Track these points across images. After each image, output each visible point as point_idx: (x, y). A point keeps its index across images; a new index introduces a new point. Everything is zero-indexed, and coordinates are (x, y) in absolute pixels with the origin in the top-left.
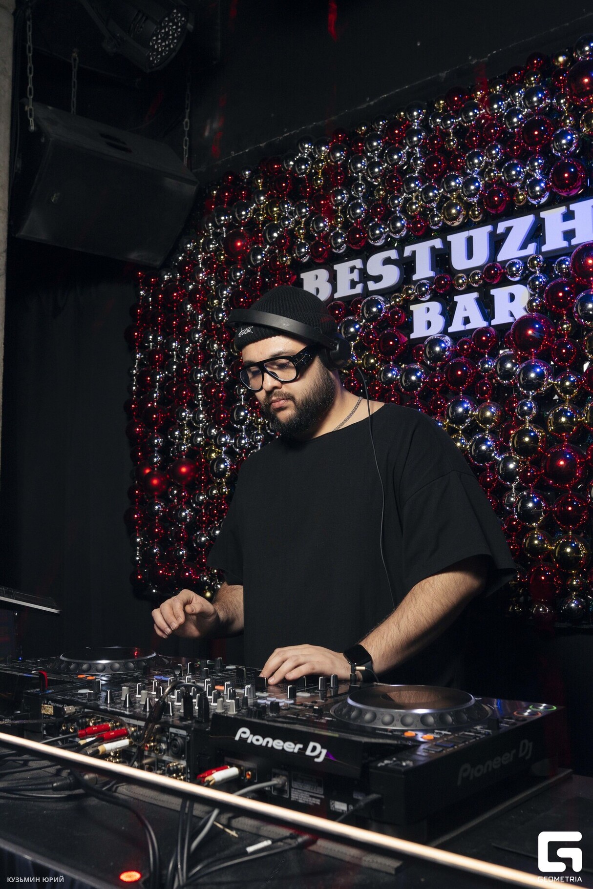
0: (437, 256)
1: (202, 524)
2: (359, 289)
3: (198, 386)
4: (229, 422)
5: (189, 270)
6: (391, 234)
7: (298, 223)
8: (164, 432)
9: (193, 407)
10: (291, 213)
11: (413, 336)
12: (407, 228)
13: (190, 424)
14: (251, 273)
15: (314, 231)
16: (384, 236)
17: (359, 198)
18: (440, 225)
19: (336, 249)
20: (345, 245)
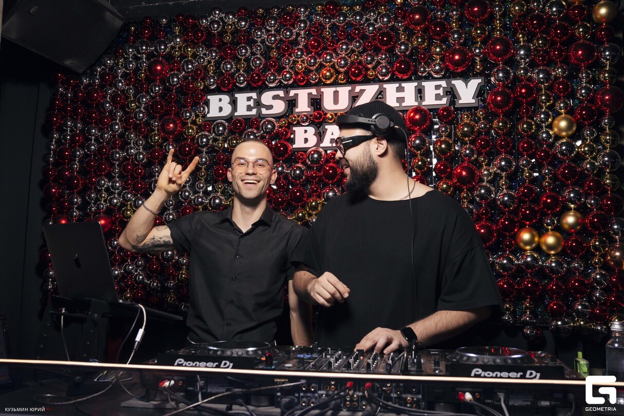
0: (312, 99)
1: (116, 262)
2: (254, 112)
3: (116, 163)
4: (146, 190)
5: (109, 79)
6: (282, 81)
7: (209, 62)
8: (83, 193)
9: (111, 178)
10: (205, 54)
11: (294, 146)
12: (294, 79)
13: (107, 190)
14: (167, 90)
15: (224, 69)
16: (277, 81)
17: (258, 54)
18: (316, 81)
19: (239, 83)
20: (246, 83)
